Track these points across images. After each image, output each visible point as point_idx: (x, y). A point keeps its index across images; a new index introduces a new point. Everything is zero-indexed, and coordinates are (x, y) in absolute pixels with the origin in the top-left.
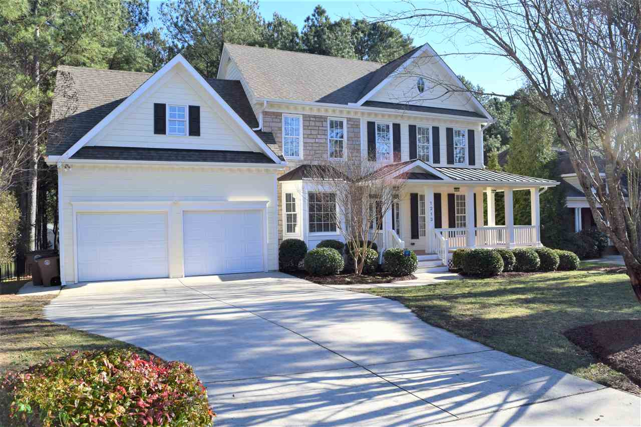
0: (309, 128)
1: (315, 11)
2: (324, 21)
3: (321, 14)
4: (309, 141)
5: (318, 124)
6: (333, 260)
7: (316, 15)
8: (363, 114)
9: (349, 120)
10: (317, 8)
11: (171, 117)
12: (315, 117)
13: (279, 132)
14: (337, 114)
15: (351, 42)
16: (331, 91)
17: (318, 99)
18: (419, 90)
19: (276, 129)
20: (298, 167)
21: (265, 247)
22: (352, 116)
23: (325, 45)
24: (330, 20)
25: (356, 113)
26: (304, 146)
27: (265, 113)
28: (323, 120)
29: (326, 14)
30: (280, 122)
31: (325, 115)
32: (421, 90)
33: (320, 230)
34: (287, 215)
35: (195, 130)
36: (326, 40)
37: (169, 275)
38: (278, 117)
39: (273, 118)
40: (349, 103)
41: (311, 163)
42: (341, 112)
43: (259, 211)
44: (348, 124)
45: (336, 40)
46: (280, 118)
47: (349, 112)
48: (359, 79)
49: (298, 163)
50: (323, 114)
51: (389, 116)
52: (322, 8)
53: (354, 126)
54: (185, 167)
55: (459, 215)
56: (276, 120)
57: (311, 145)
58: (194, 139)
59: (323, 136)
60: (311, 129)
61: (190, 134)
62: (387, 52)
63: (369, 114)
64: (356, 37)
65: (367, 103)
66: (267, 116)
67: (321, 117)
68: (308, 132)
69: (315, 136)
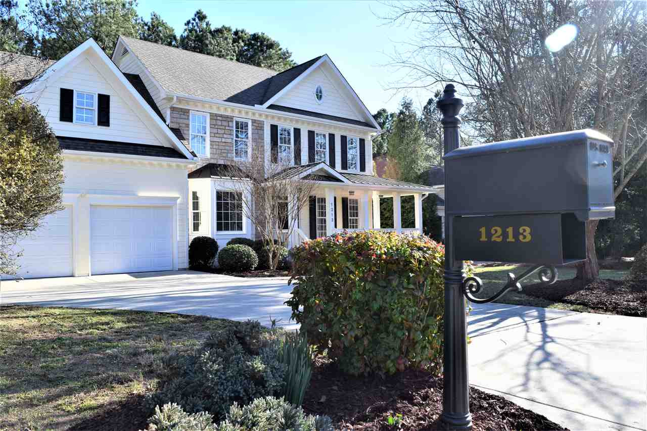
0: (216, 127)
1: (196, 15)
2: (205, 26)
3: (202, 20)
4: (216, 139)
5: (225, 123)
6: (249, 256)
7: (197, 20)
8: (267, 116)
9: (254, 121)
10: (198, 13)
11: (78, 104)
12: (221, 116)
13: (187, 129)
14: (243, 115)
15: (232, 49)
16: (236, 93)
17: (225, 99)
18: (318, 98)
19: (184, 125)
20: (204, 165)
21: (175, 245)
22: (257, 117)
23: (208, 50)
24: (211, 26)
25: (260, 115)
26: (211, 145)
27: (173, 109)
28: (229, 120)
29: (206, 20)
30: (188, 119)
31: (231, 115)
32: (319, 97)
33: (227, 229)
34: (194, 213)
35: (104, 119)
36: (209, 46)
37: (73, 274)
38: (186, 114)
39: (181, 114)
40: (255, 105)
41: (217, 162)
42: (247, 113)
43: (170, 207)
44: (252, 125)
45: (217, 46)
46: (188, 114)
47: (254, 114)
48: (258, 84)
49: (204, 162)
50: (229, 113)
51: (291, 120)
52: (204, 13)
53: (258, 128)
54: (94, 158)
55: (352, 218)
56: (184, 117)
57: (217, 143)
58: (103, 129)
59: (229, 136)
60: (217, 128)
61: (99, 124)
62: (267, 63)
63: (273, 117)
64: (237, 45)
65: (272, 107)
66: (174, 112)
67: (227, 117)
68: (215, 131)
69: (221, 136)
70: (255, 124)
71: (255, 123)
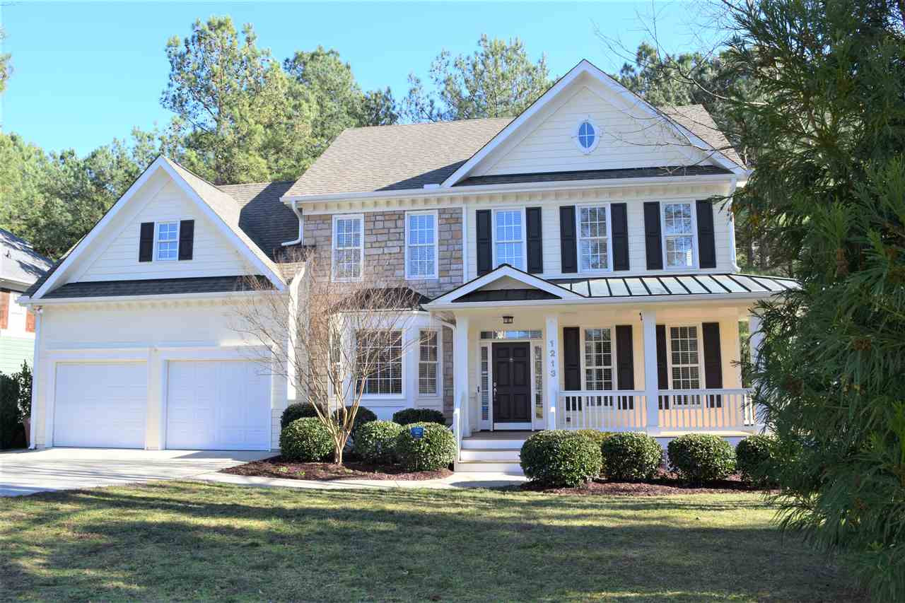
0: (374, 232)
4: (373, 251)
5: (389, 224)
9: (442, 212)
11: (159, 239)
12: (383, 214)
13: (327, 243)
14: (421, 205)
18: (583, 143)
19: (323, 238)
20: (355, 292)
22: (446, 205)
25: (451, 199)
26: (367, 261)
27: (308, 219)
28: (397, 217)
30: (329, 228)
31: (401, 209)
32: (587, 142)
33: (374, 391)
35: (186, 252)
38: (326, 222)
39: (318, 224)
40: (426, 186)
41: (375, 286)
42: (426, 201)
44: (440, 218)
46: (330, 222)
47: (439, 200)
49: (354, 288)
50: (395, 207)
51: (519, 195)
53: (451, 221)
56: (323, 226)
57: (377, 257)
58: (185, 264)
59: (395, 243)
60: (377, 234)
61: (180, 258)
63: (478, 198)
66: (310, 222)
67: (394, 213)
68: (373, 238)
69: (383, 244)
70: (444, 216)
71: (444, 213)
